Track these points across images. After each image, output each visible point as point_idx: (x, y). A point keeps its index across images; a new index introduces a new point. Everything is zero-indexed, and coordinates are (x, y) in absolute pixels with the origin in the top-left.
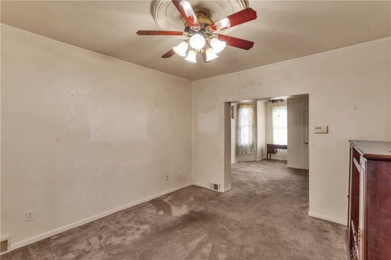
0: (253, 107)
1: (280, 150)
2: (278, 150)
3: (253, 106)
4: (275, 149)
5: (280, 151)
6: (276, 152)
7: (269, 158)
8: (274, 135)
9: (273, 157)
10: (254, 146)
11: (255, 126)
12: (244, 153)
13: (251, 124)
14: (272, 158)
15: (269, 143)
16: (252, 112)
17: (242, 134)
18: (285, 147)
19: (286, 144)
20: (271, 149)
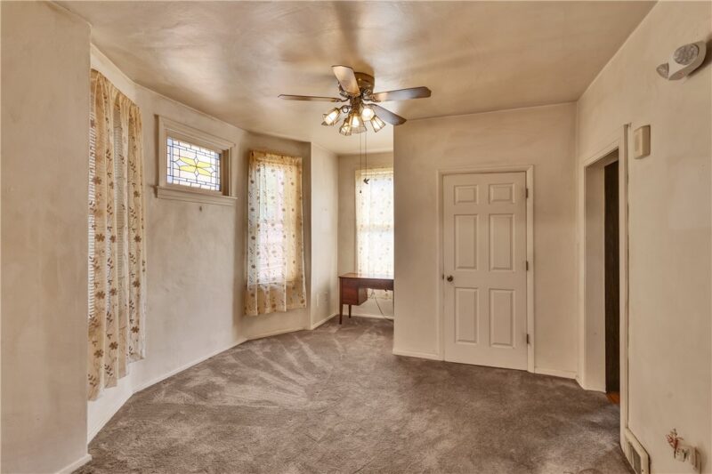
0: (298, 165)
1: (375, 291)
2: (370, 291)
3: (300, 160)
4: (361, 291)
5: (375, 295)
6: (366, 298)
7: (345, 313)
8: (359, 250)
9: (357, 311)
10: (299, 285)
11: (304, 224)
12: (268, 310)
13: (292, 215)
14: (353, 314)
15: (347, 272)
16: (294, 180)
17: (261, 249)
18: (387, 285)
19: (391, 277)
20: (352, 289)
